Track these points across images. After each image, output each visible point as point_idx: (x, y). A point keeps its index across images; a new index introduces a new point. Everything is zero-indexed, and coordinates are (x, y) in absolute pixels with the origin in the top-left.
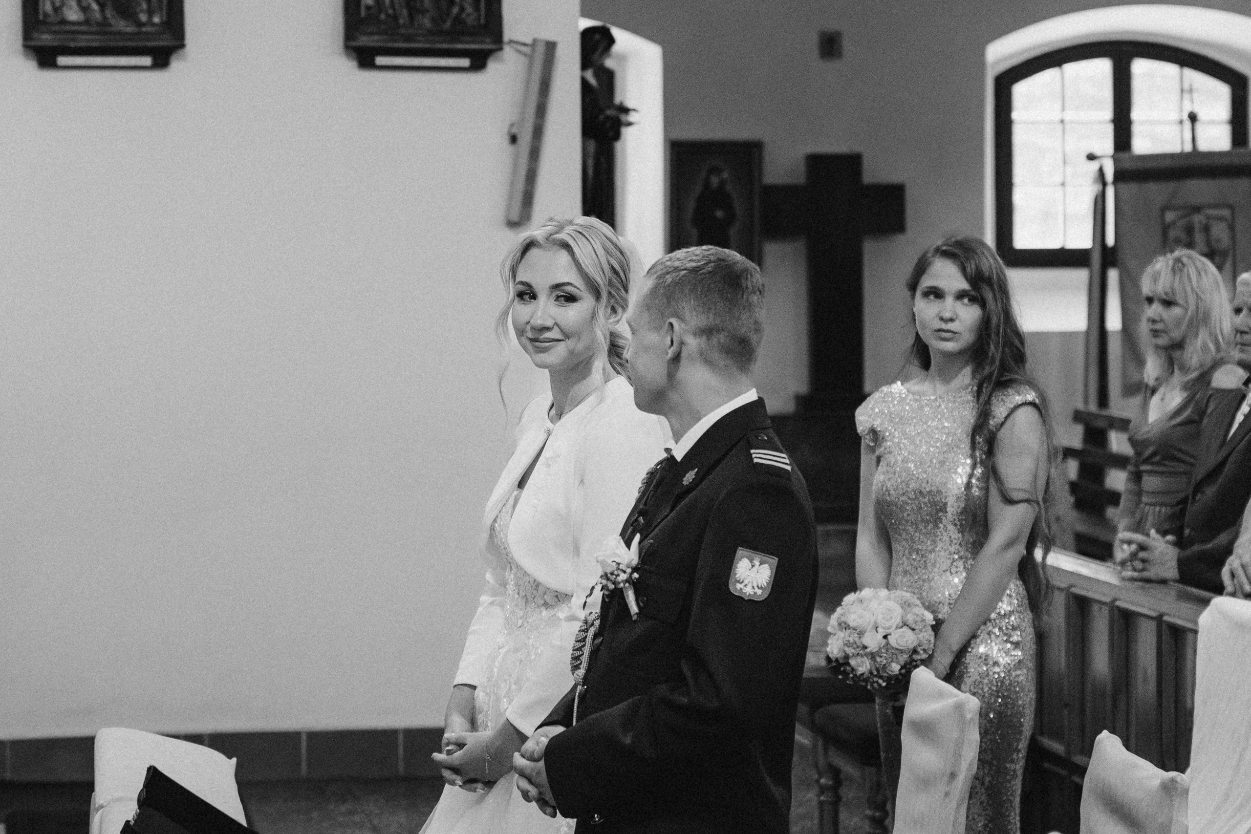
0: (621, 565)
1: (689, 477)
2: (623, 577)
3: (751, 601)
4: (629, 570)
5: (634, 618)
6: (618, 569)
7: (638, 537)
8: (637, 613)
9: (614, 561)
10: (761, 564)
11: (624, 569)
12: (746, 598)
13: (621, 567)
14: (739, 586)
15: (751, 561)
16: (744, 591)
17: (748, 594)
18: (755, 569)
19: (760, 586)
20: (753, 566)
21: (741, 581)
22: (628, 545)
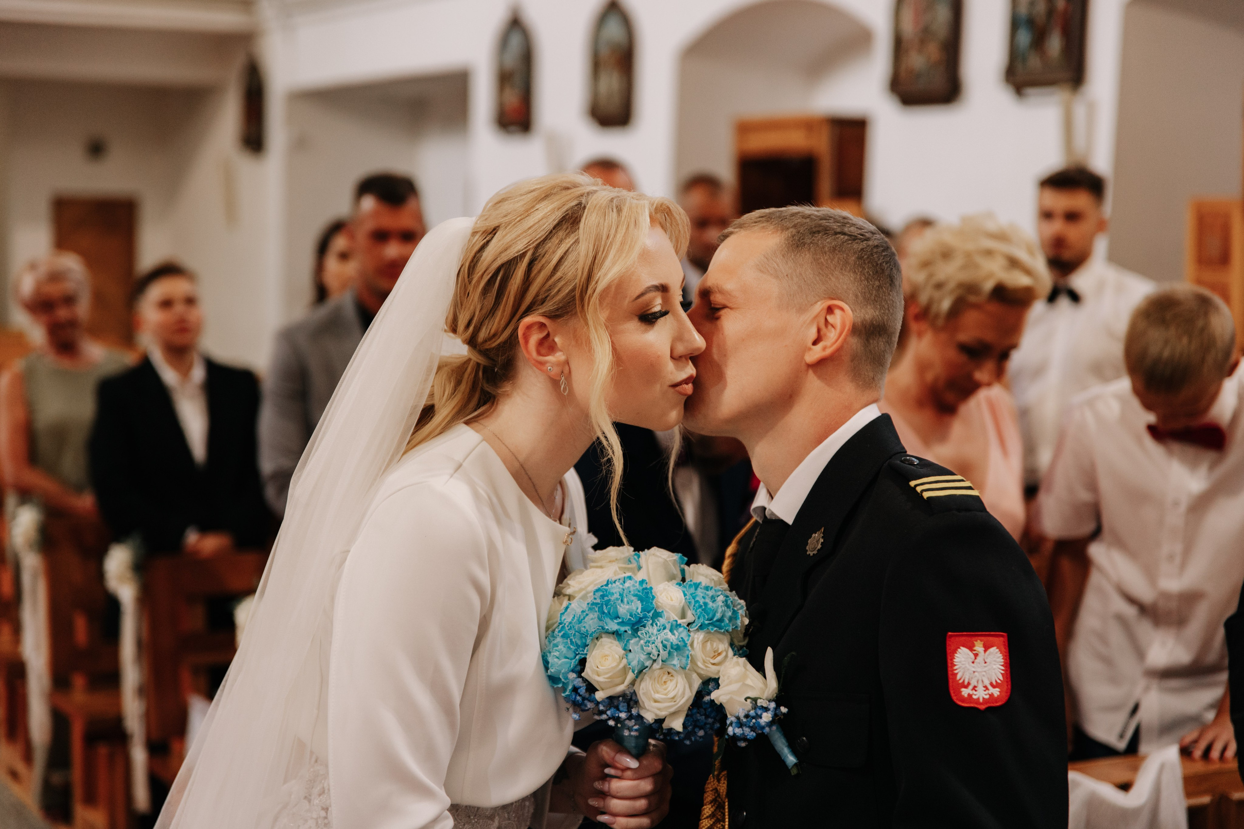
0: (759, 701)
1: (815, 542)
2: (766, 717)
3: (990, 709)
4: (773, 705)
5: (794, 772)
6: (755, 706)
7: (769, 654)
8: (796, 764)
9: (749, 698)
10: (986, 648)
11: (765, 705)
12: (982, 707)
13: (760, 703)
14: (965, 692)
15: (971, 648)
16: (974, 697)
17: (981, 700)
18: (980, 659)
19: (994, 683)
20: (976, 655)
21: (966, 683)
22: (760, 668)
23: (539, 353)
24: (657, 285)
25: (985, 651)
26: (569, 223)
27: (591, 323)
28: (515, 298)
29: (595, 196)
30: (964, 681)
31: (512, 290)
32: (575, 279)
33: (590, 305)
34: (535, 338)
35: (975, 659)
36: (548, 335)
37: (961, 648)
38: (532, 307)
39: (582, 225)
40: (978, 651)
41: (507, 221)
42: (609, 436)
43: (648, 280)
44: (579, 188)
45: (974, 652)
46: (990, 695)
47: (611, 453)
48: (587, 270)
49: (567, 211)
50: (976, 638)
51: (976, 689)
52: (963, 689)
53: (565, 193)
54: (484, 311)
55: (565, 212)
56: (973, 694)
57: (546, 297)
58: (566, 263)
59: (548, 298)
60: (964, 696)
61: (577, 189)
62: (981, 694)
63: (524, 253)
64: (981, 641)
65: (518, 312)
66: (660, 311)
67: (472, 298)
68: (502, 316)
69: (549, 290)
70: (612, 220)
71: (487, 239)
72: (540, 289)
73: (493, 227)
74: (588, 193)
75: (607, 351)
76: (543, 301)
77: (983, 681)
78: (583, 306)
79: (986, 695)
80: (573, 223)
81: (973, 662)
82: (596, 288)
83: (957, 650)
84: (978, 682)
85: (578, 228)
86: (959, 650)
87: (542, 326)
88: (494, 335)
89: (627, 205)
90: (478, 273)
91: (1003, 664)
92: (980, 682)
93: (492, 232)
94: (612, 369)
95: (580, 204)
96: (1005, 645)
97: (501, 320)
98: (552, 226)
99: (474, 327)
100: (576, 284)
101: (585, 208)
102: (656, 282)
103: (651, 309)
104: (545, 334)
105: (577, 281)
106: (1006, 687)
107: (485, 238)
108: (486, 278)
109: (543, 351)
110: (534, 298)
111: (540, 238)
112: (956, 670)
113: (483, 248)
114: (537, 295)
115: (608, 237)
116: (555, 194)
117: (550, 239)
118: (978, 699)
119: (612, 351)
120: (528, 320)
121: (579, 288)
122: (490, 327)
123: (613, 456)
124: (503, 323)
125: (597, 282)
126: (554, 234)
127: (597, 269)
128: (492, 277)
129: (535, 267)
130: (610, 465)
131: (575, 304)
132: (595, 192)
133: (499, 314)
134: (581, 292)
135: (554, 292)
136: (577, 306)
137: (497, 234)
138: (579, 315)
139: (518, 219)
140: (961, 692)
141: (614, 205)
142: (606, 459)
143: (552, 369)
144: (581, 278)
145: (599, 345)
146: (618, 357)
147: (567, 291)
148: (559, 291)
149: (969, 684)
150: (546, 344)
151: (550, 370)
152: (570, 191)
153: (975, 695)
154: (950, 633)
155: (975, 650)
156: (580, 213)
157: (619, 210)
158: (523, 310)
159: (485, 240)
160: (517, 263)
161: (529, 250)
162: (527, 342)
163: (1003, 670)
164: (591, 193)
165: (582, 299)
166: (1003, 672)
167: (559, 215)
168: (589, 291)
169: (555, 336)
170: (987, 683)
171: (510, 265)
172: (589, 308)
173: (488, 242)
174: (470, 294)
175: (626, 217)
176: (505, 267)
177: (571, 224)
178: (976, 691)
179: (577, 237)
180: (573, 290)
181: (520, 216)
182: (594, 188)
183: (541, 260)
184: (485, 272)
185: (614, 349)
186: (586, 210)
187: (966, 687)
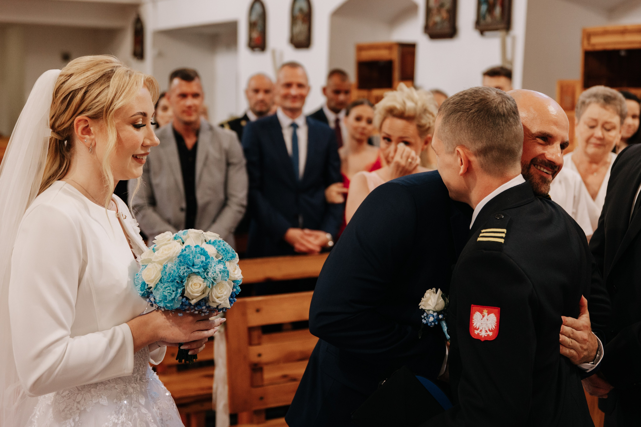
12: (483, 339)
19: (491, 329)
23: (82, 133)
24: (142, 112)
25: (488, 315)
26: (107, 77)
27: (109, 123)
28: (75, 107)
29: (120, 68)
30: (476, 327)
31: (75, 103)
32: (105, 102)
33: (110, 115)
34: (82, 126)
35: (483, 318)
36: (88, 126)
37: (477, 312)
38: (83, 112)
39: (112, 80)
40: (485, 314)
41: (77, 72)
42: (109, 175)
43: (138, 109)
44: (113, 64)
45: (483, 315)
46: (487, 335)
47: (109, 183)
48: (111, 99)
49: (106, 72)
50: (485, 308)
51: (482, 331)
52: (475, 331)
53: (106, 64)
54: (60, 111)
55: (105, 73)
56: (480, 333)
57: (90, 109)
58: (102, 95)
59: (91, 109)
60: (475, 334)
61: (112, 64)
62: (483, 334)
63: (83, 87)
64: (486, 310)
65: (75, 113)
66: (142, 124)
67: (56, 105)
68: (68, 115)
69: (92, 105)
70: (126, 79)
71: (67, 79)
72: (88, 104)
73: (70, 73)
74: (117, 67)
75: (115, 137)
76: (89, 110)
77: (485, 328)
78: (106, 115)
79: (486, 334)
80: (108, 78)
81: (482, 319)
82: (114, 108)
83: (475, 313)
84: (483, 328)
85: (110, 81)
86: (476, 313)
87: (86, 121)
88: (63, 123)
89: (134, 74)
90: (60, 93)
91: (496, 321)
92: (484, 328)
93: (69, 76)
94: (116, 145)
95: (112, 70)
96: (498, 313)
97: (67, 117)
98: (98, 78)
99: (55, 119)
100: (104, 105)
101: (114, 72)
102: (142, 111)
103: (137, 122)
104: (86, 125)
105: (105, 104)
106: (496, 332)
107: (66, 78)
108: (64, 96)
109: (84, 133)
110: (85, 108)
111: (91, 82)
112: (473, 321)
113: (64, 83)
114: (86, 107)
115: (123, 87)
116: (101, 64)
117: (96, 83)
118: (482, 336)
119: (117, 138)
120: (79, 117)
121: (106, 107)
122: (62, 119)
123: (109, 184)
124: (68, 118)
125: (115, 106)
126: (99, 81)
127: (116, 99)
128: (66, 96)
129: (87, 94)
130: (108, 189)
131: (103, 114)
132: (120, 66)
133: (67, 113)
134: (107, 109)
135: (94, 107)
136: (104, 115)
137: (72, 77)
138: (104, 119)
139: (83, 72)
140: (474, 332)
141: (128, 73)
142: (105, 186)
143: (87, 141)
144: (108, 102)
145: (111, 134)
146: (119, 140)
147: (100, 107)
148: (97, 107)
149: (478, 328)
150: (86, 130)
151: (86, 141)
152: (108, 64)
153: (481, 334)
154: (472, 305)
155: (483, 314)
156: (112, 74)
157: (130, 76)
158: (79, 113)
159: (66, 79)
160: (79, 92)
161: (86, 86)
162: (77, 127)
163: (496, 324)
164: (118, 67)
165: (107, 112)
166: (495, 325)
167: (101, 73)
168: (111, 109)
169: (91, 127)
170: (487, 329)
171: (75, 91)
172: (109, 116)
173: (67, 80)
174: (55, 102)
175: (133, 80)
176: (73, 92)
177: (107, 78)
178: (481, 332)
179: (109, 84)
180: (103, 107)
181: (84, 71)
182: (120, 65)
183: (90, 92)
184: (63, 93)
185: (118, 137)
186: (115, 74)
187: (477, 330)
